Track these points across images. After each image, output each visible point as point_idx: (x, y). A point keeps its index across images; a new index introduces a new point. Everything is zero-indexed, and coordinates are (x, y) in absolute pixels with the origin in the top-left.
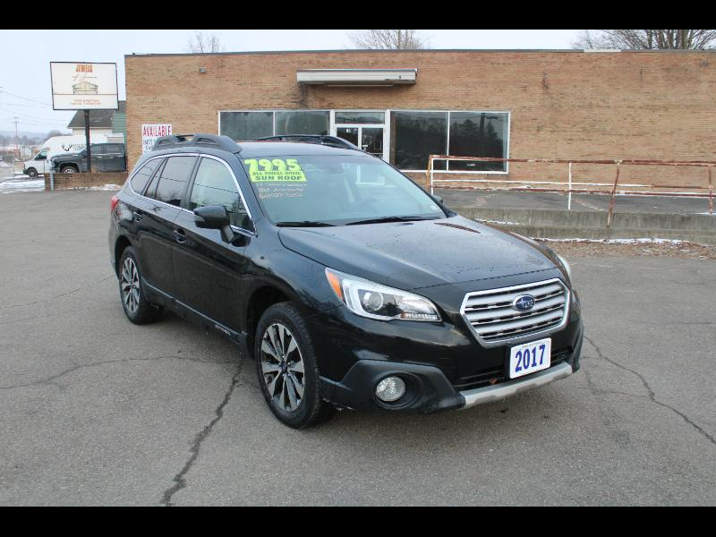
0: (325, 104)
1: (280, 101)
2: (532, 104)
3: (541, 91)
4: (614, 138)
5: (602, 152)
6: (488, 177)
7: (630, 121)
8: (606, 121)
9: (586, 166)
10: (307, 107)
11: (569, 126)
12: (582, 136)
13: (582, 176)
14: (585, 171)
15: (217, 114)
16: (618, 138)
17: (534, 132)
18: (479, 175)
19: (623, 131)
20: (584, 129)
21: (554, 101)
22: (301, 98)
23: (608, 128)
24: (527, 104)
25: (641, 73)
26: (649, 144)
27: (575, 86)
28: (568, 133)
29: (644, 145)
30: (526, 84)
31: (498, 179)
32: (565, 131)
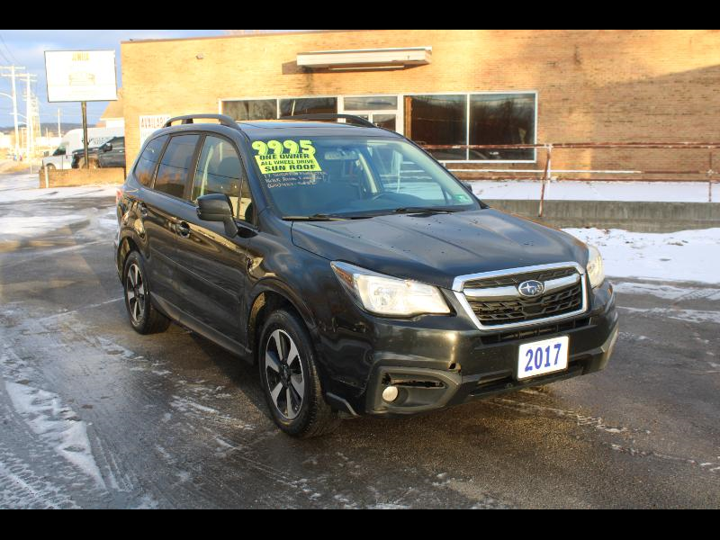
0: (331, 89)
1: (284, 87)
2: (562, 82)
3: (573, 66)
4: (660, 119)
5: (645, 135)
6: (513, 166)
7: (679, 98)
8: (650, 98)
9: (626, 152)
10: (312, 92)
11: (607, 106)
12: (621, 116)
13: (622, 163)
14: (626, 158)
15: (217, 103)
16: (664, 118)
17: (566, 114)
18: (503, 164)
19: (670, 110)
20: (624, 110)
21: (588, 78)
22: (307, 83)
23: (653, 107)
24: (557, 82)
25: (691, 42)
26: (702, 124)
27: (612, 60)
28: (606, 114)
29: (696, 126)
30: (556, 60)
31: (525, 169)
32: (601, 112)
